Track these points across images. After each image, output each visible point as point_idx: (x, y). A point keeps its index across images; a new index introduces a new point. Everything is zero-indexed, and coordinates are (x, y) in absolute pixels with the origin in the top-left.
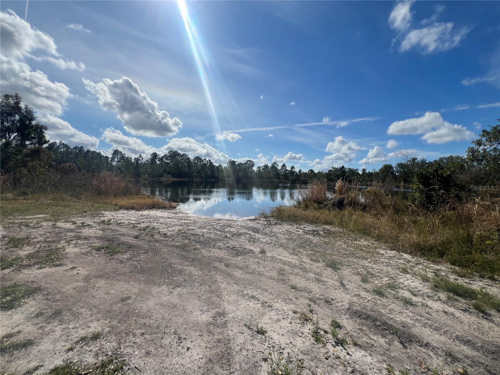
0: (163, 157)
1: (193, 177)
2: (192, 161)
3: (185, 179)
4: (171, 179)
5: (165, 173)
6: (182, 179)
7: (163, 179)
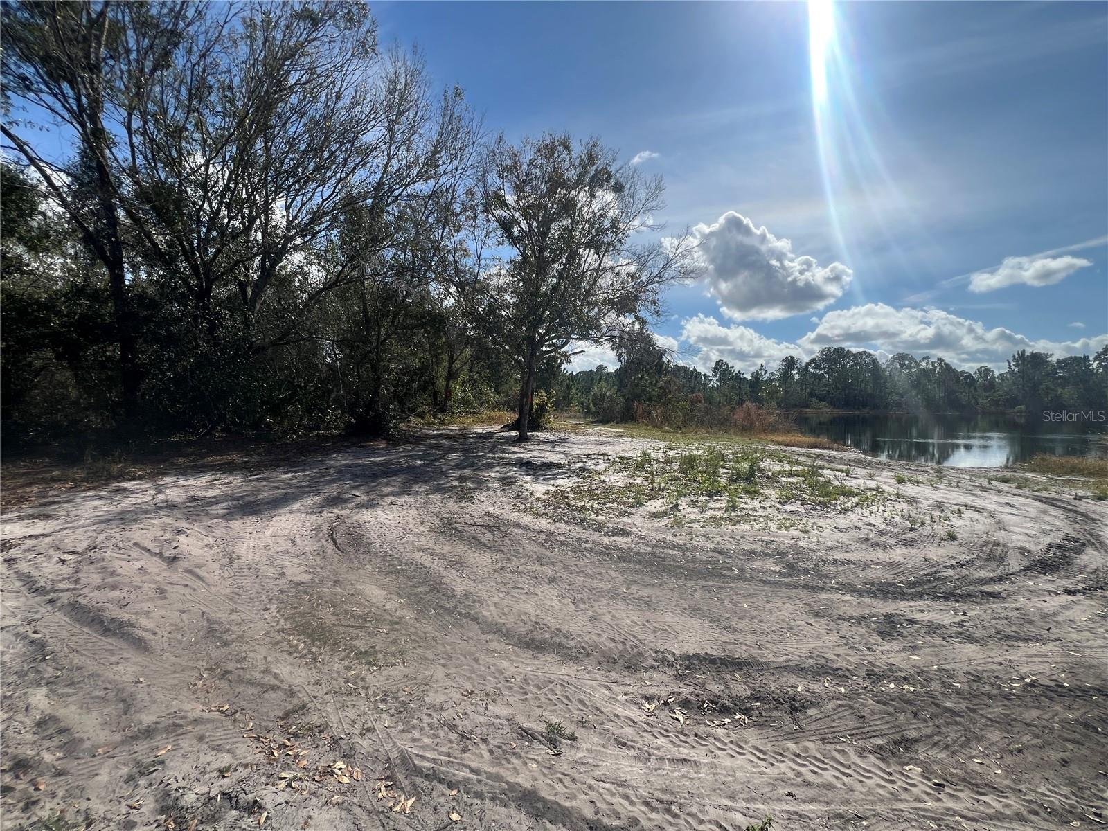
0: (808, 365)
1: (886, 407)
2: (885, 366)
3: (865, 412)
4: (829, 412)
5: (814, 400)
6: (857, 412)
7: (809, 412)
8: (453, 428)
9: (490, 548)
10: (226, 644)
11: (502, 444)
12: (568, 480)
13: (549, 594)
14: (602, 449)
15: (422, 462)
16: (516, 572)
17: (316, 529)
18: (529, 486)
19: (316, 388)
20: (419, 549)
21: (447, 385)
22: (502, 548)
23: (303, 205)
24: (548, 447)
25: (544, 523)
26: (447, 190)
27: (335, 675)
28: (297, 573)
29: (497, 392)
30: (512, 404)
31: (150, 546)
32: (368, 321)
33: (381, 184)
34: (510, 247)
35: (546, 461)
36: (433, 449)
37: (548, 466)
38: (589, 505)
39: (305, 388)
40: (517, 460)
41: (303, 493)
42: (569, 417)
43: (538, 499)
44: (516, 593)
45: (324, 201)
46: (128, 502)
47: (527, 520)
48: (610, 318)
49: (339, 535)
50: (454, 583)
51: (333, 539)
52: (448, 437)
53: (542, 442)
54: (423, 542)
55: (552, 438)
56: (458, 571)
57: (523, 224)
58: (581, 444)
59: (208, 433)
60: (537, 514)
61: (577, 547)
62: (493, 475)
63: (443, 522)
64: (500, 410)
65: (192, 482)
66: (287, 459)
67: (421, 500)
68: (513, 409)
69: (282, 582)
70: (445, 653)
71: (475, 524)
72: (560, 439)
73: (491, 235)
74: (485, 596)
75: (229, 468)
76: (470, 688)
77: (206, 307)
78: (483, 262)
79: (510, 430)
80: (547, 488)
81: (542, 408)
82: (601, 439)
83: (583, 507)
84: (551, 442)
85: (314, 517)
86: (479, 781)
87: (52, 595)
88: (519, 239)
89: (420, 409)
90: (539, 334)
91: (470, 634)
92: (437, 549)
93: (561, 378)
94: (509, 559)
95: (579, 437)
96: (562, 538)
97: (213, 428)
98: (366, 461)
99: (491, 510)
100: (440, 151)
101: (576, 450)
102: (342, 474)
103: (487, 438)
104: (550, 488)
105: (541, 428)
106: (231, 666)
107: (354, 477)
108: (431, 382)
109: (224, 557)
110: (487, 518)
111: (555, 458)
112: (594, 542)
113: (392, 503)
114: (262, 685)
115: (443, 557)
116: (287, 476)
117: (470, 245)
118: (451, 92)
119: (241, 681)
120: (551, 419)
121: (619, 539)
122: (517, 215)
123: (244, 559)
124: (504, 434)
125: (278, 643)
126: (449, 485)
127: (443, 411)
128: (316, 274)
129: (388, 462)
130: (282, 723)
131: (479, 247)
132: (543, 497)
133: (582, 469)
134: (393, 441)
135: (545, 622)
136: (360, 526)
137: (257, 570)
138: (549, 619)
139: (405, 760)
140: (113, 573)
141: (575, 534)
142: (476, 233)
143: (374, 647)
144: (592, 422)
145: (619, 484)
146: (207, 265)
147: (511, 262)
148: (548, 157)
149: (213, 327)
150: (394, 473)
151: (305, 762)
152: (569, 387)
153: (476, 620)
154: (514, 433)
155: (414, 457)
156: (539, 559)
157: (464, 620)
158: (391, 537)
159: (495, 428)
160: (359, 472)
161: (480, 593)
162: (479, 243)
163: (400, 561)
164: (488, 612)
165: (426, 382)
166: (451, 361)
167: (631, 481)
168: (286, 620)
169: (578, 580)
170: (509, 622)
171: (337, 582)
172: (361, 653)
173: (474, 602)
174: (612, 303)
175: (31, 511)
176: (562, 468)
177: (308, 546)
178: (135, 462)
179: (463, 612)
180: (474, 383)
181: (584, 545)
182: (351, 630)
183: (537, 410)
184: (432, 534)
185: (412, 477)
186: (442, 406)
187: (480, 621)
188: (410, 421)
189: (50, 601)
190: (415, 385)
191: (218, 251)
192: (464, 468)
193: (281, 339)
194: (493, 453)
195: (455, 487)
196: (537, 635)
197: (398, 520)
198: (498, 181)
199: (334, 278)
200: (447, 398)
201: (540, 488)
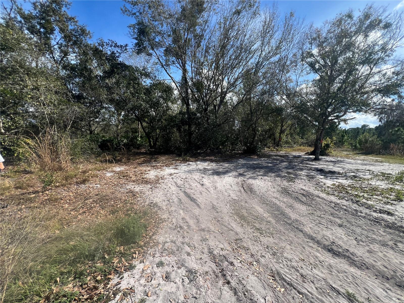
8: (282, 153)
9: (305, 203)
10: (217, 212)
11: (306, 161)
12: (346, 181)
13: (340, 232)
14: (368, 167)
15: (271, 165)
16: (320, 217)
17: (238, 183)
18: (323, 180)
19: (234, 137)
20: (274, 197)
21: (280, 136)
22: (311, 205)
23: (232, 77)
24: (332, 164)
25: (333, 198)
26: (285, 57)
27: (250, 233)
28: (234, 196)
29: (302, 138)
30: (310, 143)
31: (197, 180)
32: (252, 113)
33: (258, 62)
34: (314, 74)
35: (331, 170)
36: (275, 160)
37: (332, 173)
38: (362, 194)
39: (231, 137)
40: (315, 168)
41: (232, 171)
42: (343, 151)
43: (328, 187)
44: (321, 226)
45: (239, 73)
46: (191, 168)
47: (323, 195)
48: (377, 99)
49: (245, 186)
50: (290, 214)
51: (243, 188)
52: (281, 156)
53: (327, 161)
54: (275, 195)
55: (333, 160)
56: (291, 209)
57: (322, 62)
58: (353, 164)
59: (206, 150)
60: (329, 194)
61: (355, 213)
62: (303, 173)
63: (283, 189)
64: (304, 146)
65: (203, 164)
66: (227, 159)
67: (272, 179)
68: (310, 146)
69: (230, 198)
70: (290, 240)
71: (297, 192)
72: (338, 161)
73: (304, 71)
74: (305, 223)
75: (212, 161)
76: (303, 258)
77: (206, 114)
78: (299, 84)
79: (309, 155)
80: (333, 183)
81: (327, 146)
82: (365, 162)
83: (357, 195)
84: (333, 162)
85: (236, 179)
86: (313, 298)
87: (180, 188)
88: (320, 69)
89: (268, 145)
90: (328, 111)
91: (299, 236)
92: (281, 199)
93: (338, 132)
94: (315, 210)
95: (350, 160)
96: (345, 207)
97: (207, 149)
98: (251, 163)
99: (304, 188)
100: (282, 42)
101: (348, 166)
102: (243, 166)
103: (298, 158)
104: (335, 183)
105: (327, 155)
106: (220, 219)
107: (247, 168)
108: (274, 134)
109: (214, 187)
110: (302, 191)
111: (336, 169)
112: (366, 214)
113: (261, 179)
114: (229, 228)
115: (284, 202)
116: (227, 165)
117: (293, 78)
118: (289, 15)
119: (223, 225)
120: (332, 151)
121: (385, 216)
122: (318, 59)
123: (219, 189)
124: (306, 156)
125: (231, 216)
126: (283, 175)
127: (278, 146)
128: (235, 99)
129: (259, 164)
130: (235, 242)
131: (298, 77)
132: (331, 186)
133: (355, 177)
134: (260, 156)
135: (339, 243)
136: (251, 185)
137: (223, 192)
138: (340, 243)
139: (278, 273)
140: (191, 186)
141: (353, 207)
142: (297, 71)
143: (261, 228)
144: (358, 154)
145: (382, 187)
146: (207, 101)
147: (313, 81)
148: (338, 26)
149: (208, 119)
150: (262, 168)
151: (244, 257)
152: (343, 136)
153: (302, 231)
154: (311, 156)
155: (268, 163)
156: (332, 214)
157: (296, 230)
158: (263, 191)
159: (302, 154)
160: (249, 166)
161: (302, 221)
162: (298, 76)
163: (267, 200)
164: (307, 229)
165: (271, 135)
166: (282, 126)
167: (392, 187)
168: (232, 210)
169: (358, 230)
170: (319, 238)
171: (246, 202)
172: (257, 228)
173: (300, 224)
174: (379, 91)
175: (174, 167)
176: (341, 174)
177: (236, 188)
178: (191, 157)
179: (295, 226)
180: (291, 135)
181: (359, 214)
182: (253, 220)
183: (324, 147)
184: (278, 193)
185: (268, 170)
186: (277, 144)
187: (303, 232)
188: (264, 149)
189: (180, 190)
190: (267, 136)
191: (210, 97)
192: (289, 169)
193: (225, 122)
194: (302, 164)
195: (286, 176)
196: (335, 248)
197: (265, 185)
198: (309, 46)
199: (241, 99)
200: (280, 140)
201: (329, 182)
